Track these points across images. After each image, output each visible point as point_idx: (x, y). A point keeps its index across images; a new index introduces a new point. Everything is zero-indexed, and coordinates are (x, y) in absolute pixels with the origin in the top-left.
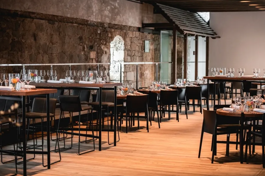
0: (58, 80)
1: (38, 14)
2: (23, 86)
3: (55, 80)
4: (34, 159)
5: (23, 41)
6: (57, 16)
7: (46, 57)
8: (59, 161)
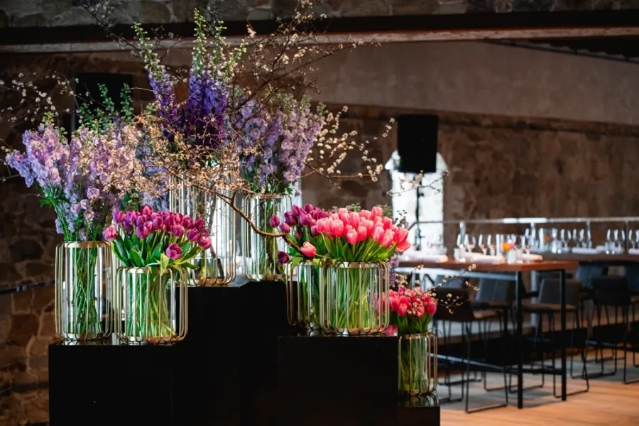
0: (594, 247)
1: (566, 121)
2: (519, 256)
3: (587, 247)
4: (541, 386)
5: (537, 175)
6: (606, 125)
7: (583, 206)
8: (586, 391)
